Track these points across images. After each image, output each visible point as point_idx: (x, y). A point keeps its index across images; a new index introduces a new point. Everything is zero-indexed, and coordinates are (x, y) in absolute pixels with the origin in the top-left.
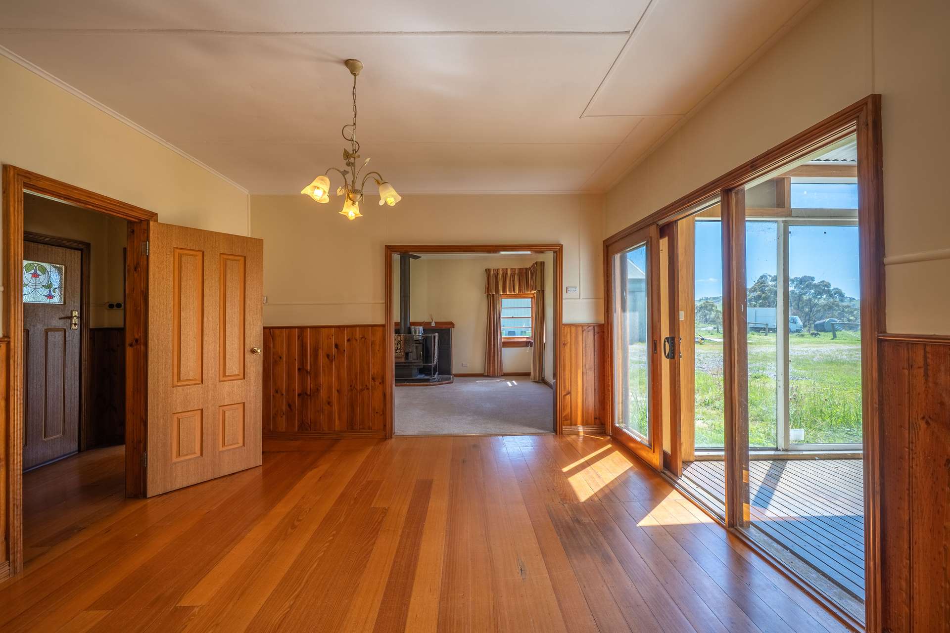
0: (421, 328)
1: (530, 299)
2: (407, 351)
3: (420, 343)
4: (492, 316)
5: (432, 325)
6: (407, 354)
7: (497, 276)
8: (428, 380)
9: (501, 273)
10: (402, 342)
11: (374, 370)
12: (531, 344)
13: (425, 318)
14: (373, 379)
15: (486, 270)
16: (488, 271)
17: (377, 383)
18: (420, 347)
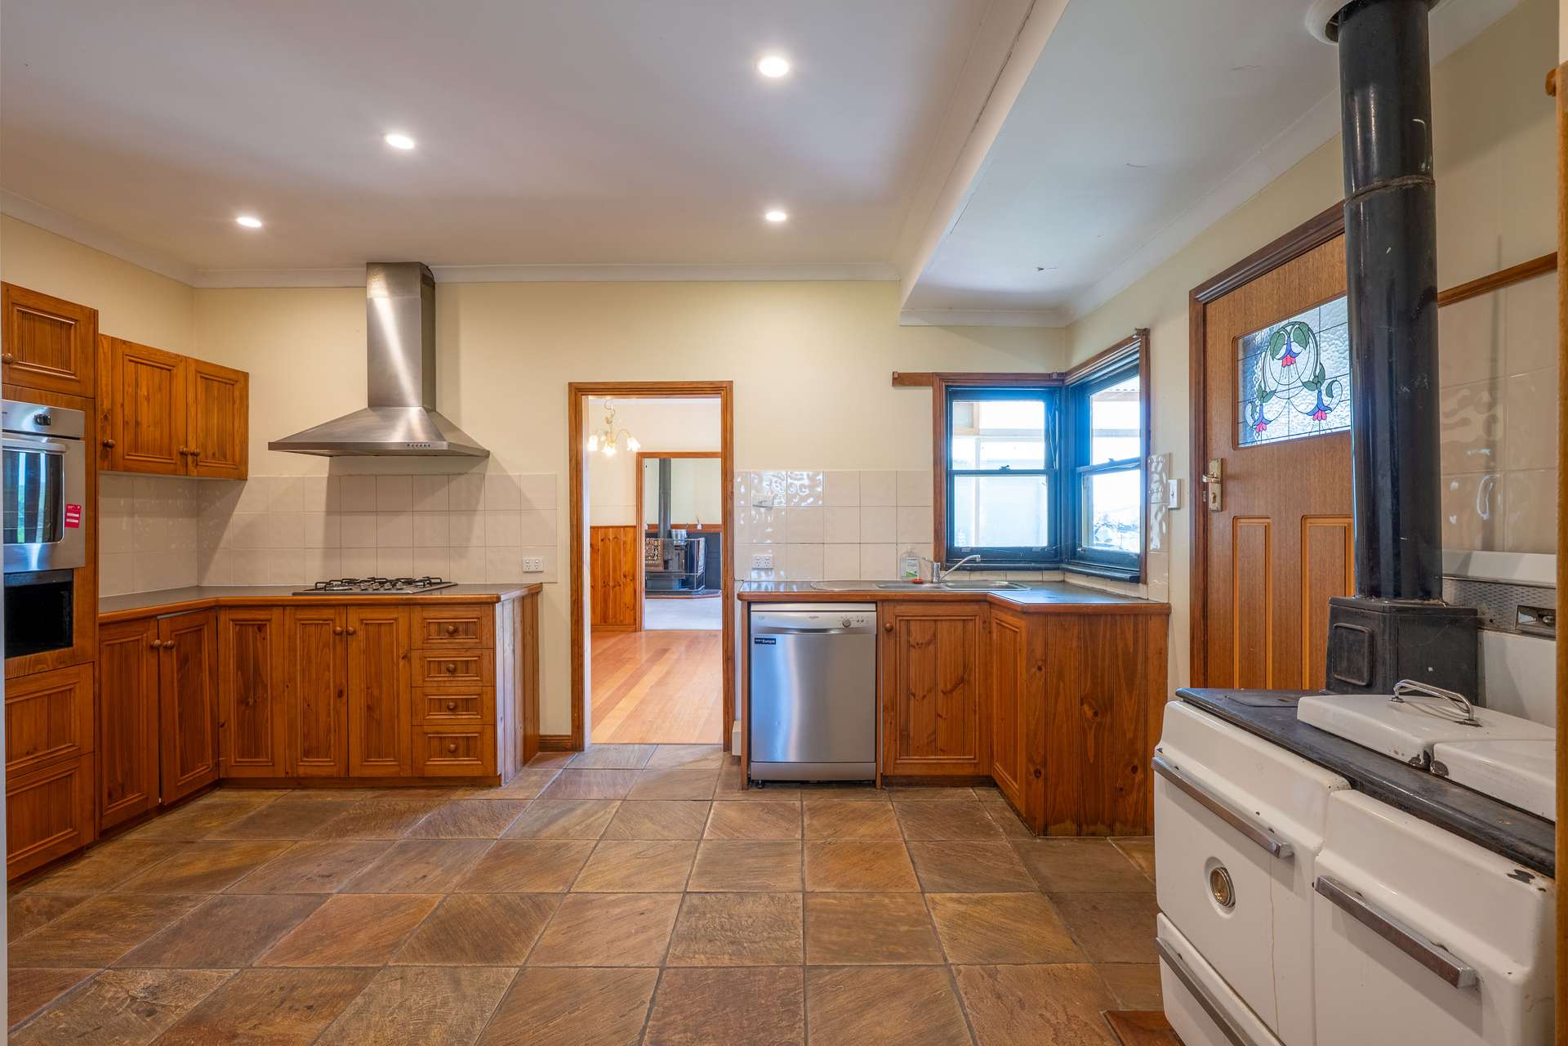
0: (684, 532)
2: (666, 559)
3: (682, 549)
5: (698, 528)
6: (666, 563)
8: (689, 593)
11: (626, 568)
13: (689, 520)
14: (625, 576)
17: (628, 580)
18: (682, 553)
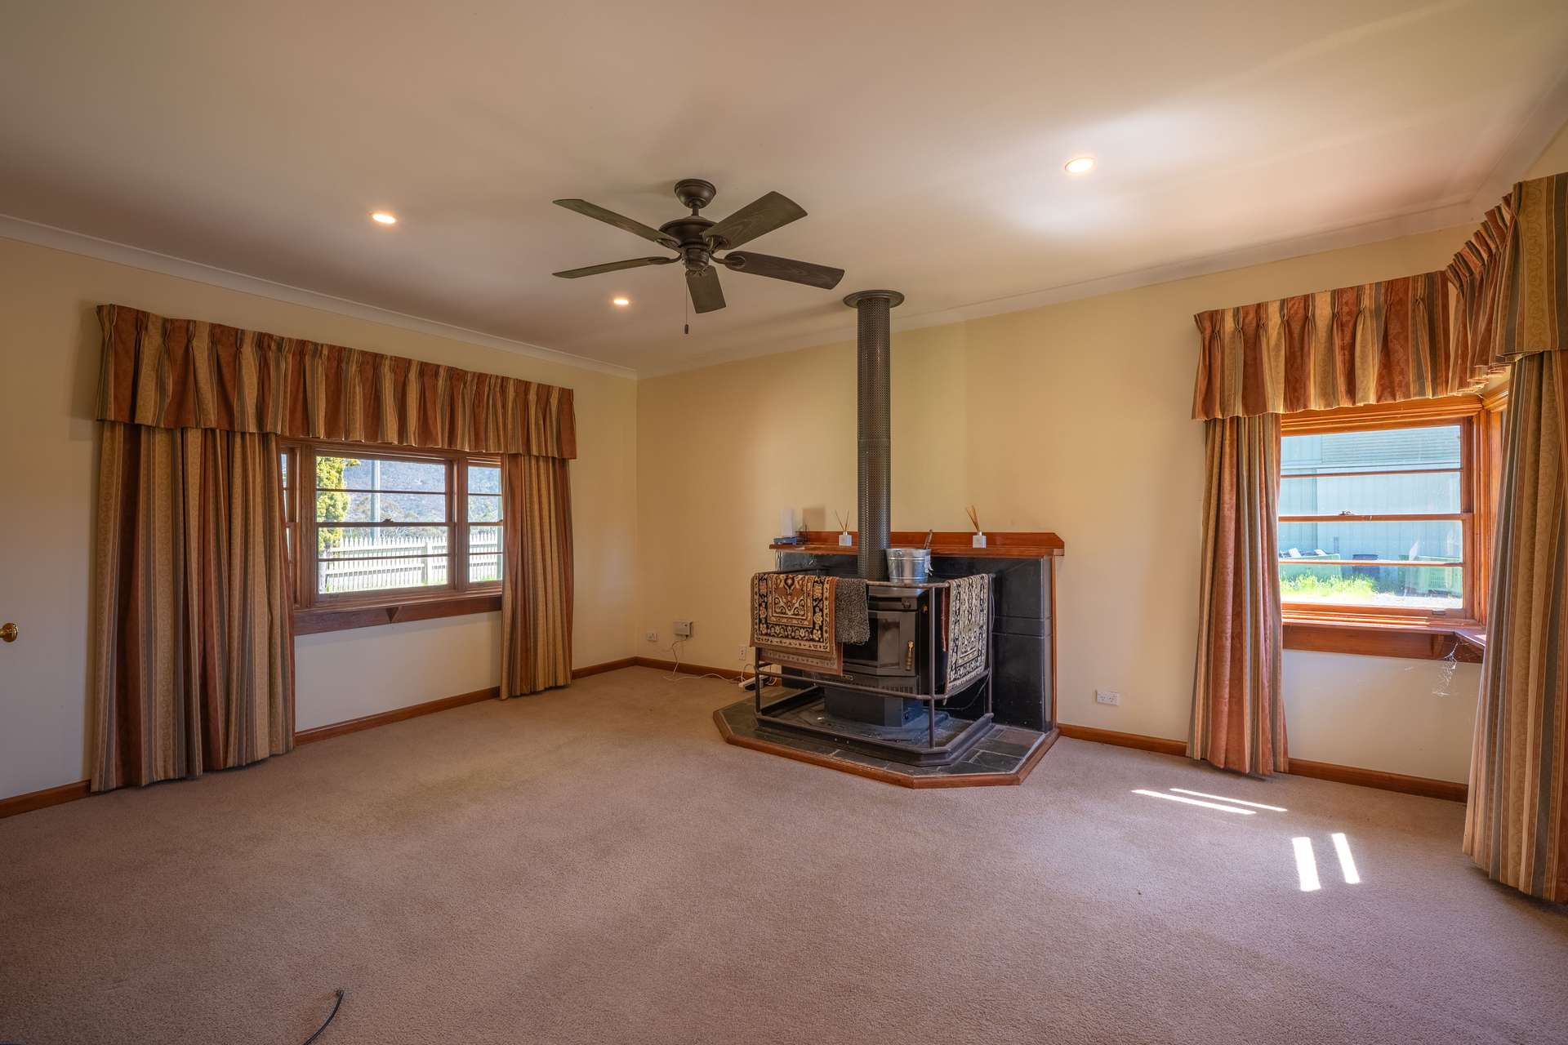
0: (922, 557)
1: (1456, 430)
3: (907, 610)
4: (1229, 513)
5: (975, 546)
7: (1257, 337)
9: (1274, 321)
10: (826, 603)
12: (1470, 654)
13: (947, 518)
15: (1199, 319)
16: (1208, 322)
